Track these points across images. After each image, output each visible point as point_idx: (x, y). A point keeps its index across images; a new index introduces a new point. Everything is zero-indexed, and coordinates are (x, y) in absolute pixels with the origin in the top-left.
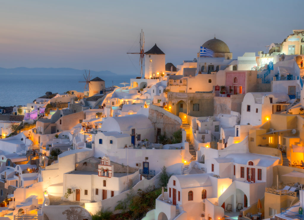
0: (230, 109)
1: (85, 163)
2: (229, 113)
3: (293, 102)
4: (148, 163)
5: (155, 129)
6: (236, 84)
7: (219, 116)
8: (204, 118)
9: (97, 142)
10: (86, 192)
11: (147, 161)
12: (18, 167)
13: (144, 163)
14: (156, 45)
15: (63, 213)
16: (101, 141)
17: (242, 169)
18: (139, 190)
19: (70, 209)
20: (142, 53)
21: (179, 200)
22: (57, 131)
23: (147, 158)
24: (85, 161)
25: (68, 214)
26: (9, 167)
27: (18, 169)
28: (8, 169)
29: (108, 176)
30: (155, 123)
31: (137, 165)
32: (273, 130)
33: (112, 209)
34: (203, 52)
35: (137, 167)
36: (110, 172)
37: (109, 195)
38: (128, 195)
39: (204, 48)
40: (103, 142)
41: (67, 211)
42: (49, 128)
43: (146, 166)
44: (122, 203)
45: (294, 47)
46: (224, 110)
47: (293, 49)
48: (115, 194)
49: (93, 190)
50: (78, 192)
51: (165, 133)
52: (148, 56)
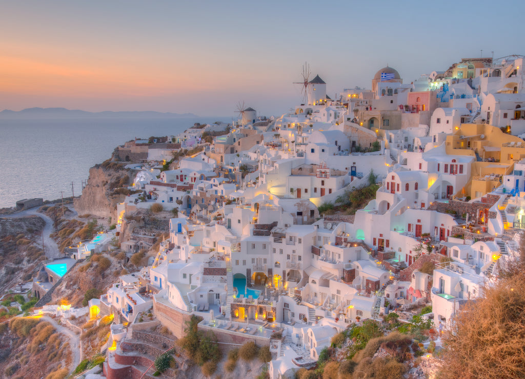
0: (418, 123)
1: (300, 169)
2: (417, 126)
3: (474, 115)
4: (355, 167)
5: (350, 142)
6: (420, 103)
7: (407, 129)
8: (395, 131)
9: (309, 151)
10: (306, 191)
11: (355, 165)
12: (214, 180)
13: (352, 167)
14: (318, 76)
15: (295, 205)
16: (313, 151)
17: (446, 166)
18: (354, 187)
19: (300, 203)
20: (306, 83)
21: (398, 190)
22: (235, 151)
23: (354, 163)
24: (300, 167)
25: (298, 206)
26: (203, 181)
27: (214, 181)
28: (202, 182)
29: (326, 177)
30: (350, 137)
31: (346, 169)
32: (463, 136)
33: (333, 202)
34: (384, 78)
35: (346, 171)
36: (328, 174)
37: (327, 192)
38: (345, 191)
39: (385, 74)
40: (316, 151)
41: (298, 203)
42: (229, 149)
43: (353, 169)
44: (340, 198)
45: (462, 72)
46: (412, 124)
47: (461, 74)
48: (333, 191)
49: (311, 189)
50: (299, 191)
51: (360, 145)
52: (312, 85)
